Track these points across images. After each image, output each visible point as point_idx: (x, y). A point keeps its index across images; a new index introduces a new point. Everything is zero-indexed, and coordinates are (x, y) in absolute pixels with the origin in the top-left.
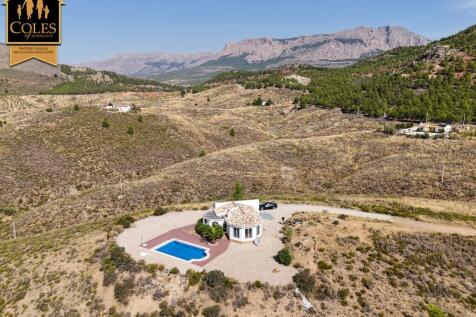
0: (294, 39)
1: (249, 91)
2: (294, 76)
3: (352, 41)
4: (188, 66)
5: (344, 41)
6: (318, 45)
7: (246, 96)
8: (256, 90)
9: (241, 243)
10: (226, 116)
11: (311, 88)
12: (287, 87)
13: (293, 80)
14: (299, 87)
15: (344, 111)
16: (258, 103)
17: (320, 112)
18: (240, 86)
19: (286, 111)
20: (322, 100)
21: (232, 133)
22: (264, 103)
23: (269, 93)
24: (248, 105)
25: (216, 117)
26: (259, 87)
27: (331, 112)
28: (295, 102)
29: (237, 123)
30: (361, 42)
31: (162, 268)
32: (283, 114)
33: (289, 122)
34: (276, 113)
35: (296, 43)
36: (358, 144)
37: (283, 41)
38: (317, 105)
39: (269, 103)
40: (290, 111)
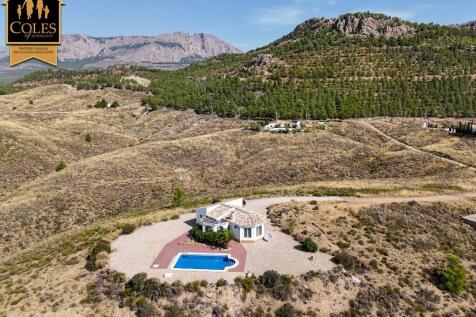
1: (83, 92)
2: (132, 77)
3: (172, 45)
5: (164, 44)
6: (138, 46)
7: (81, 97)
8: (92, 91)
9: (252, 242)
10: (70, 120)
11: (153, 89)
12: (128, 88)
13: (132, 81)
14: (140, 89)
15: (197, 112)
16: (102, 104)
17: (175, 113)
18: (69, 87)
19: (137, 113)
20: (172, 102)
21: (88, 139)
22: (109, 105)
23: (110, 95)
24: (90, 107)
25: (58, 121)
26: (95, 88)
27: (185, 113)
28: (143, 104)
29: (89, 127)
30: (180, 46)
31: (204, 284)
32: (134, 116)
33: (146, 124)
34: (127, 116)
35: (114, 43)
36: (233, 141)
37: (100, 40)
38: (169, 106)
39: (115, 105)
40: (142, 113)
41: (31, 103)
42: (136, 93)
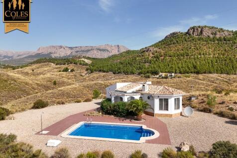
0: (76, 47)
1: (58, 66)
2: (83, 59)
3: (104, 50)
4: (15, 57)
5: (100, 50)
6: (88, 51)
7: (57, 68)
8: (63, 66)
11: (93, 65)
12: (80, 64)
13: (83, 61)
14: (87, 64)
15: (114, 73)
16: (66, 70)
17: (102, 74)
18: (53, 64)
19: (83, 74)
22: (69, 71)
23: (71, 67)
24: (60, 71)
26: (64, 64)
27: (108, 74)
28: (87, 70)
30: (108, 51)
32: (81, 75)
33: (87, 78)
34: (78, 75)
35: (77, 49)
39: (72, 71)
40: (86, 74)
41: (33, 71)
42: (84, 66)
